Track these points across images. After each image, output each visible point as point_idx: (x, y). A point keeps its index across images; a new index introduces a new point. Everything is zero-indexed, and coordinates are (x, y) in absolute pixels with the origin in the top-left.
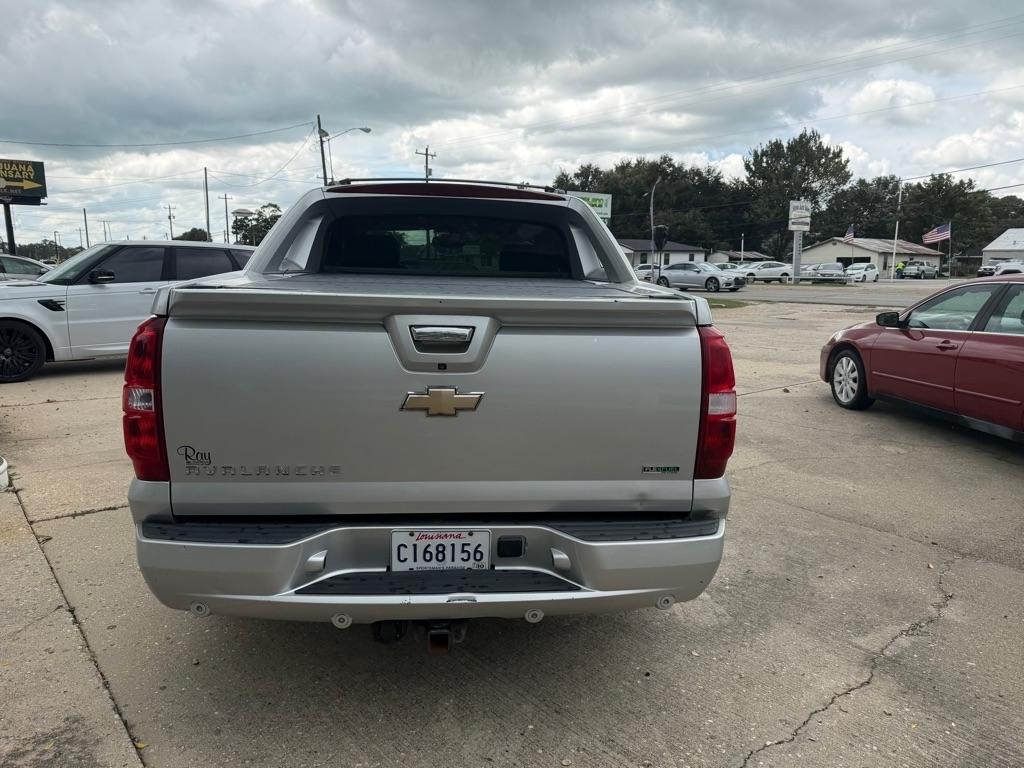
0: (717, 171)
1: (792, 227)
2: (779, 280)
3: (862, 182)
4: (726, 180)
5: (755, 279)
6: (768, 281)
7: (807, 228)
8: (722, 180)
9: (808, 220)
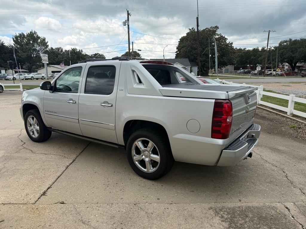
0: (2, 41)
1: (44, 62)
2: (42, 78)
3: (52, 48)
4: (6, 44)
5: (34, 79)
6: (37, 79)
7: (48, 62)
8: (4, 44)
9: (48, 60)
